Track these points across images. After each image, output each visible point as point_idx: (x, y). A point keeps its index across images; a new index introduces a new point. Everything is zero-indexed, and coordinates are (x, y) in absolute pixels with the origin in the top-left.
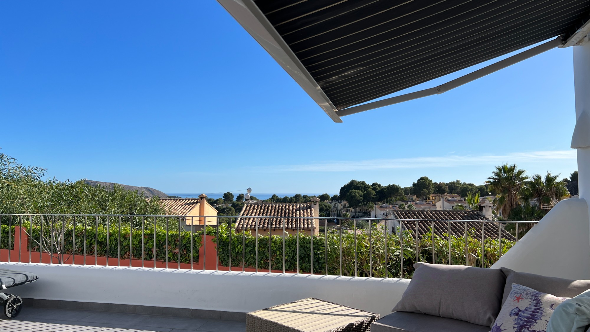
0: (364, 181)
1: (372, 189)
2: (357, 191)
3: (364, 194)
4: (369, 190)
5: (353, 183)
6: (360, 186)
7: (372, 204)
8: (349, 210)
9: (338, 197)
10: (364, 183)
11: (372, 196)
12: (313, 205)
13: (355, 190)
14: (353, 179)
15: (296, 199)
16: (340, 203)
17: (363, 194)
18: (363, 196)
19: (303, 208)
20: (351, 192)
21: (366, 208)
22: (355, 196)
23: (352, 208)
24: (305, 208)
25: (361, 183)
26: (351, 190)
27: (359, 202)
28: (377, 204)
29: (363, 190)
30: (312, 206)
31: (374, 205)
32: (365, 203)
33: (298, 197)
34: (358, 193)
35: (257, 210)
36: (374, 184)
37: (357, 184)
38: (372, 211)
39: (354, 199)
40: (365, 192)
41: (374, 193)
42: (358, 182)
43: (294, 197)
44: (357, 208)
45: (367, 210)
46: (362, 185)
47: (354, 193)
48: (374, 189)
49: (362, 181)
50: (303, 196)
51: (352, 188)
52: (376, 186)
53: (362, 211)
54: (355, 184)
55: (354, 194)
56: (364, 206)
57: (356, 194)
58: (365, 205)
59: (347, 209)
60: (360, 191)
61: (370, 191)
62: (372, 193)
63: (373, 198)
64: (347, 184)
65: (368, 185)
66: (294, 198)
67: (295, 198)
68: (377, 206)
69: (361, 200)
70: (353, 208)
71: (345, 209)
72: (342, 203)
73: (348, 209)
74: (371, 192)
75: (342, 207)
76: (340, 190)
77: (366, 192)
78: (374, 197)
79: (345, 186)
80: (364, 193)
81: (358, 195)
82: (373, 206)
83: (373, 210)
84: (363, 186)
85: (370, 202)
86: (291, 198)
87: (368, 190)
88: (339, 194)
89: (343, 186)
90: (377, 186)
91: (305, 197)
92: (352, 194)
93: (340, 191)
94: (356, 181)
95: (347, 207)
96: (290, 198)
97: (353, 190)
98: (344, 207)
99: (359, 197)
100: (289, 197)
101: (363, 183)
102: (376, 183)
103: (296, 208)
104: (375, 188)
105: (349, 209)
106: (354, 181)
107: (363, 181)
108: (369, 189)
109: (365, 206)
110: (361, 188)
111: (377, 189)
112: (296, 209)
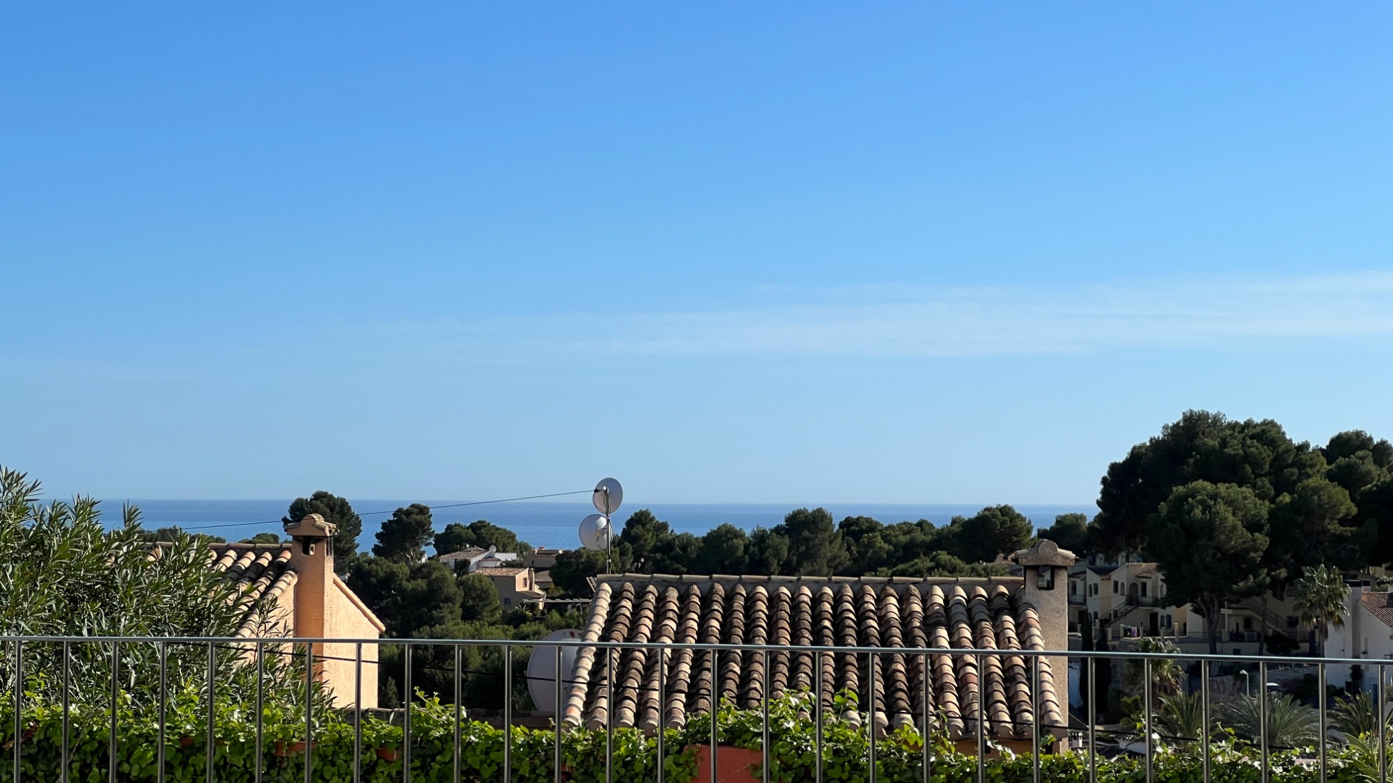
0: (1272, 423)
1: (1331, 476)
2: (1222, 487)
3: (1271, 512)
4: (1311, 482)
5: (1195, 436)
6: (1247, 458)
7: (1331, 581)
8: (1170, 624)
9: (1091, 528)
10: (1273, 433)
11: (1334, 527)
12: (1030, 593)
13: (1209, 486)
14: (1197, 408)
15: (792, 542)
16: (1103, 572)
17: (1264, 508)
18: (1267, 527)
19: (969, 610)
20: (1182, 499)
21: (1285, 608)
22: (1209, 528)
23: (1188, 606)
24: (980, 612)
25: (1252, 431)
26: (1184, 482)
27: (1238, 563)
28: (1367, 583)
29: (1265, 482)
30: (1027, 597)
31: (1349, 589)
32: (1283, 573)
33: (806, 533)
34: (1229, 502)
35: (682, 619)
36: (1345, 445)
37: (1224, 444)
38: (1330, 627)
39: (1202, 542)
40: (1278, 495)
41: (1347, 506)
42: (1233, 426)
43: (778, 530)
44: (1223, 611)
45: (1293, 622)
46: (1255, 448)
47: (1202, 502)
48: (1346, 478)
49: (1258, 420)
50: (842, 525)
51: (1187, 469)
52: (1360, 453)
53: (1257, 627)
54: (1213, 443)
55: (1206, 508)
56: (1274, 595)
57: (1221, 508)
58: (1278, 588)
59: (1154, 617)
60: (1247, 490)
61: (1316, 490)
62: (1334, 508)
63: (1340, 539)
64: (1155, 443)
65: (1304, 446)
66: (777, 539)
67: (787, 540)
68: (1364, 598)
69: (1256, 551)
70: (1196, 611)
71: (1141, 614)
72: (1115, 576)
73: (1161, 612)
74: (1325, 498)
75: (1118, 601)
76: (1104, 481)
77: (1286, 498)
78: (1348, 530)
79: (1136, 454)
80: (1272, 501)
81: (1231, 518)
82: (1335, 596)
83: (1340, 622)
84: (1266, 454)
85: (1315, 564)
86: (761, 538)
87: (1306, 482)
88: (1099, 510)
89: (1121, 458)
90: (1362, 458)
91: (856, 529)
92: (1192, 508)
93: (1104, 492)
94: (1216, 419)
95: (1156, 603)
96: (755, 536)
97: (1200, 483)
98: (1132, 601)
99: (1241, 530)
100: (748, 532)
101: (1267, 434)
102: (1358, 434)
103: (924, 609)
104: (1349, 467)
105: (1169, 617)
106: (1203, 417)
107: (1265, 423)
108: (1309, 476)
109: (1282, 599)
110: (1249, 469)
111: (1365, 477)
112: (925, 618)
